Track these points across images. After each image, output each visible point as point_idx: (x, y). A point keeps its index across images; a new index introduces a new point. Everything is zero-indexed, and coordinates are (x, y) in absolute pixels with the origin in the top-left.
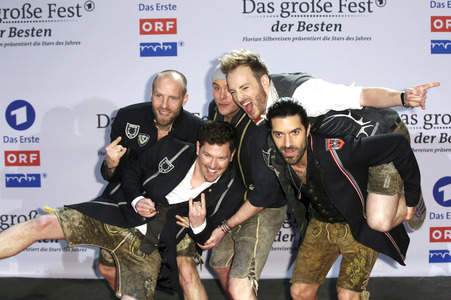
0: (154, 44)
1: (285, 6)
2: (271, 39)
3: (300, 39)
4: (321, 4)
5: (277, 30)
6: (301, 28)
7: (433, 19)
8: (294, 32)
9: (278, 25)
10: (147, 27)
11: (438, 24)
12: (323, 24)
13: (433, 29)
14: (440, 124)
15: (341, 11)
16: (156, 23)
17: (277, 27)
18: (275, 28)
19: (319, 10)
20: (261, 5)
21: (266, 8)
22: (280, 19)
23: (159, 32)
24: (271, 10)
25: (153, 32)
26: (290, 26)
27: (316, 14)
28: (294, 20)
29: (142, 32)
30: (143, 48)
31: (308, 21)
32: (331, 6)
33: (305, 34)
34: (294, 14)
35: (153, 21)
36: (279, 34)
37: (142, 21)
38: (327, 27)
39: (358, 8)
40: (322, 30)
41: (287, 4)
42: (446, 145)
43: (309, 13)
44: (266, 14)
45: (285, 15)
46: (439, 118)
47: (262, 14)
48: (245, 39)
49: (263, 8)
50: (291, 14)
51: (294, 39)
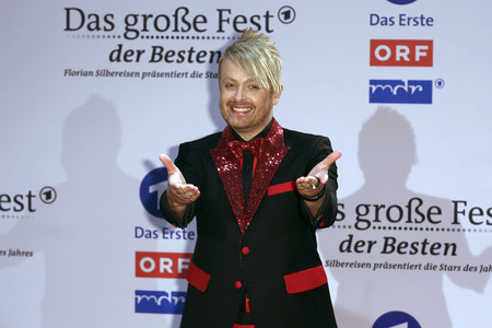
1: (131, 20)
2: (108, 73)
3: (154, 75)
4: (190, 19)
5: (118, 59)
6: (157, 58)
7: (374, 44)
8: (145, 65)
9: (119, 51)
11: (383, 53)
12: (191, 51)
13: (374, 62)
14: (384, 221)
15: (220, 30)
17: (118, 55)
18: (115, 55)
19: (186, 27)
20: (93, 19)
21: (102, 24)
22: (123, 41)
24: (109, 27)
26: (139, 53)
27: (180, 34)
28: (145, 44)
31: (168, 45)
32: (205, 21)
33: (162, 66)
34: (145, 34)
36: (121, 66)
38: (198, 57)
39: (249, 25)
40: (190, 61)
41: (135, 17)
42: (394, 258)
43: (170, 32)
44: (102, 32)
45: (131, 34)
46: (383, 212)
47: (95, 32)
48: (68, 72)
49: (97, 23)
50: (141, 34)
51: (145, 75)
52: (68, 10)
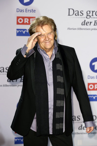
0: (24, 30)
1: (88, 13)
2: (81, 29)
3: (95, 29)
5: (84, 25)
6: (96, 24)
8: (92, 26)
10: (21, 21)
16: (25, 19)
17: (84, 23)
18: (83, 24)
20: (77, 12)
21: (80, 14)
23: (26, 24)
24: (82, 14)
25: (23, 23)
26: (91, 23)
28: (92, 20)
29: (18, 23)
30: (18, 31)
34: (92, 17)
35: (23, 18)
36: (85, 27)
37: (18, 18)
41: (90, 11)
45: (88, 17)
47: (78, 16)
48: (69, 29)
49: (78, 13)
50: (91, 17)
51: (92, 29)
52: (69, 9)
